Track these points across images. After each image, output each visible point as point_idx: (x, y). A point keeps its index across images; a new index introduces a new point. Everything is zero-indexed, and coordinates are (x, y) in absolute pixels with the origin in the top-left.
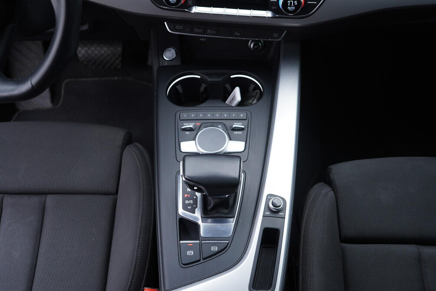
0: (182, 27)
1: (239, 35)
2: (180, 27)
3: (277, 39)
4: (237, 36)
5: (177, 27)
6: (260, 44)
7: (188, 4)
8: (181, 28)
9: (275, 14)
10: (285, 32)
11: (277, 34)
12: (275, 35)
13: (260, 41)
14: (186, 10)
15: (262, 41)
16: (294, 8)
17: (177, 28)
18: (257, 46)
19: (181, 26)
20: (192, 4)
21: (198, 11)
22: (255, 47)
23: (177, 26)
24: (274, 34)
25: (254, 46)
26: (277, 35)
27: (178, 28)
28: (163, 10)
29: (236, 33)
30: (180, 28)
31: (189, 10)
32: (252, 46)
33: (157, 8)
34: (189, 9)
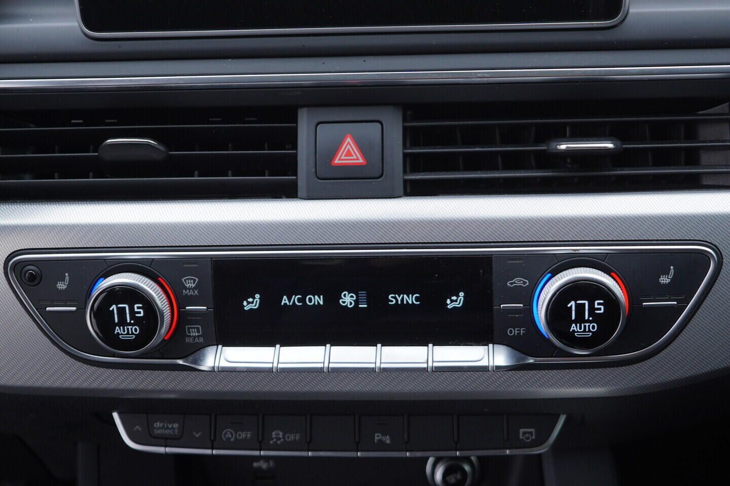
0: (176, 425)
1: (388, 442)
2: (168, 428)
3: (532, 447)
4: (382, 446)
5: (160, 428)
6: (467, 468)
7: (187, 340)
8: (171, 432)
9: (522, 355)
10: (562, 420)
11: (533, 430)
12: (524, 433)
13: (467, 459)
14: (180, 362)
15: (473, 458)
16: (593, 327)
17: (157, 432)
18: (459, 476)
19: (173, 423)
20: (201, 340)
21: (224, 364)
22: (452, 479)
23: (158, 424)
24: (522, 430)
25: (445, 475)
26: (531, 433)
27: (160, 432)
28: (94, 368)
29: (377, 437)
30: (167, 432)
31: (192, 363)
32: (439, 476)
33: (72, 361)
34: (191, 358)
